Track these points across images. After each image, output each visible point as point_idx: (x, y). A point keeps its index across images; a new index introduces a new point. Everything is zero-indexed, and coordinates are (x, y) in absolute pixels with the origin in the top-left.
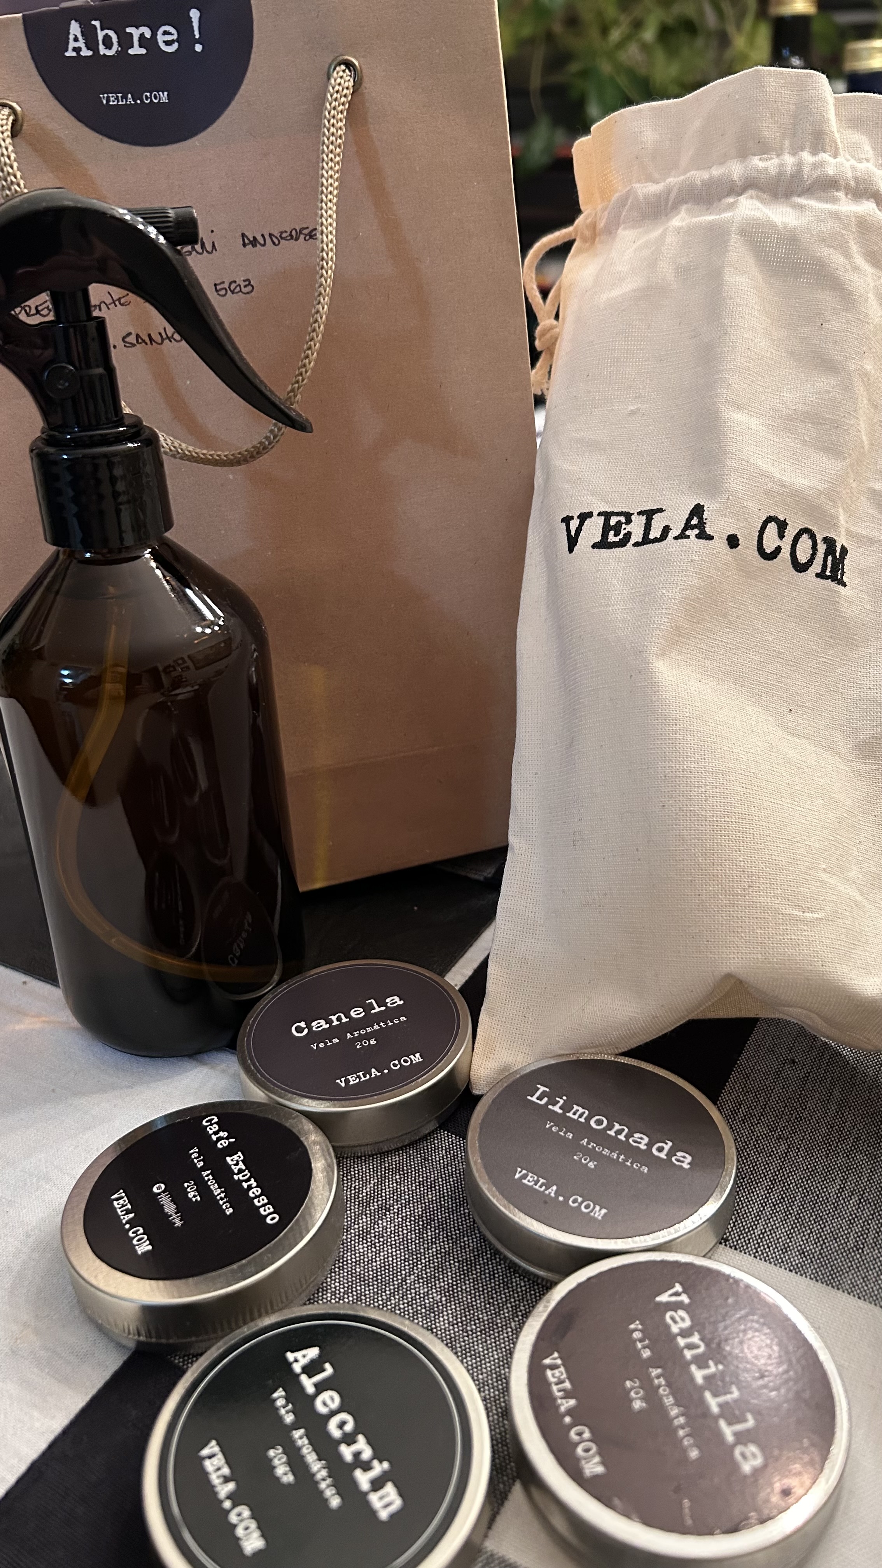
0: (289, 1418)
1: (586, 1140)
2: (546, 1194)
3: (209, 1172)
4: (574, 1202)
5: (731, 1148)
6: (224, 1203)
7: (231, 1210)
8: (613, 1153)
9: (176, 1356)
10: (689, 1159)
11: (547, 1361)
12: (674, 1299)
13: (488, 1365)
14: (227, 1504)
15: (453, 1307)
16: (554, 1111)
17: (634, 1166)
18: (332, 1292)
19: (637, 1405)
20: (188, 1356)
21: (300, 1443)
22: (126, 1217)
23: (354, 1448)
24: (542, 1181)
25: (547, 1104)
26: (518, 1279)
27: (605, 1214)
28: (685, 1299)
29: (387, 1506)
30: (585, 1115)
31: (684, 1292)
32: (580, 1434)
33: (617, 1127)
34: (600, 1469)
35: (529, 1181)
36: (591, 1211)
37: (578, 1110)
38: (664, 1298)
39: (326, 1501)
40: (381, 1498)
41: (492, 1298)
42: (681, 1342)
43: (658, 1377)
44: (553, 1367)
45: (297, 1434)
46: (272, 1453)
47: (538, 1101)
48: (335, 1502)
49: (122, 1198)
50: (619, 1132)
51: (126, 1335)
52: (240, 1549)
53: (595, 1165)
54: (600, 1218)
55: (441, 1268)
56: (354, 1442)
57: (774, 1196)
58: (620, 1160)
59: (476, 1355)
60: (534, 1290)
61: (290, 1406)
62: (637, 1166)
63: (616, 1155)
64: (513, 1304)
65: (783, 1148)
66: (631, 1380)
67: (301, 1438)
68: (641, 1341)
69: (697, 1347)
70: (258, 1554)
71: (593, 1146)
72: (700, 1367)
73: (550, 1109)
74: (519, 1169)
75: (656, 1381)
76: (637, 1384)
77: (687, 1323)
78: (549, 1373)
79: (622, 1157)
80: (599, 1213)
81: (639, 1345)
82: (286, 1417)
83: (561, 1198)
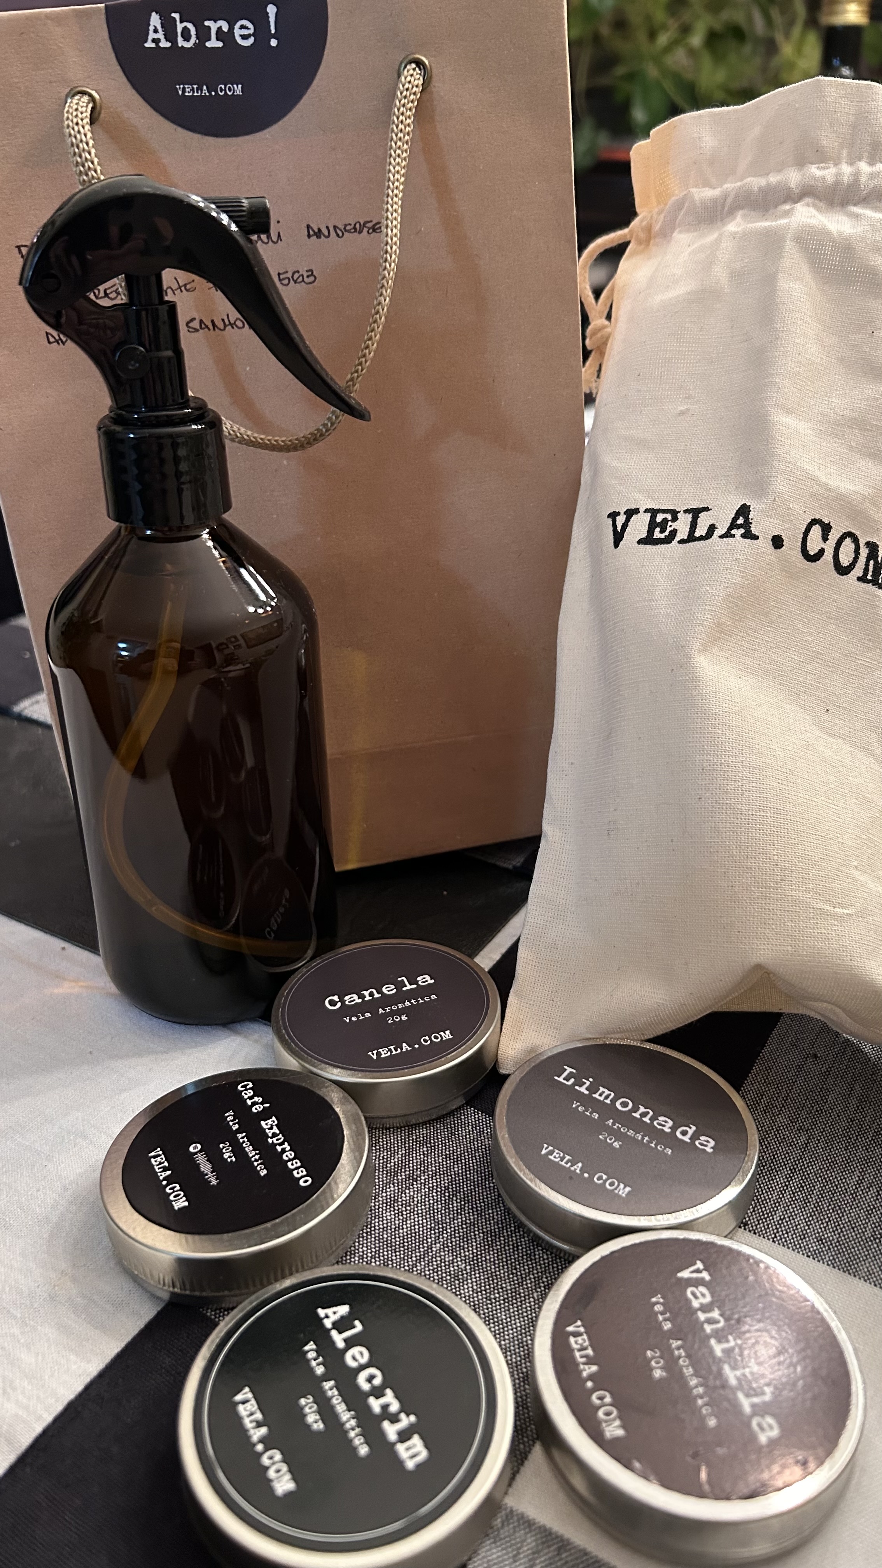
0: (320, 1370)
1: (611, 1121)
2: (572, 1171)
3: (244, 1134)
4: (599, 1179)
5: (753, 1135)
6: (258, 1165)
7: (265, 1172)
8: (638, 1135)
9: (208, 1309)
10: (712, 1143)
11: (571, 1329)
12: (695, 1275)
13: (511, 1332)
14: (260, 1447)
15: (477, 1275)
16: (580, 1091)
17: (659, 1147)
18: (360, 1256)
19: (658, 1374)
20: (220, 1309)
21: (330, 1393)
22: (163, 1174)
23: (383, 1401)
24: (568, 1157)
25: (574, 1084)
26: (541, 1252)
27: (629, 1192)
28: (706, 1276)
29: (413, 1457)
30: (611, 1097)
31: (705, 1269)
32: (601, 1398)
33: (642, 1109)
34: (620, 1432)
35: (555, 1157)
36: (616, 1189)
37: (604, 1092)
38: (685, 1274)
39: (355, 1449)
40: (408, 1449)
41: (516, 1269)
42: (702, 1316)
43: (678, 1348)
44: (576, 1334)
45: (327, 1385)
46: (303, 1401)
47: (565, 1082)
48: (364, 1450)
49: (159, 1156)
50: (644, 1115)
51: (161, 1286)
52: (271, 1490)
53: (620, 1145)
54: (624, 1195)
55: (466, 1238)
56: (383, 1395)
57: (794, 1185)
58: (645, 1141)
59: (499, 1322)
60: (557, 1263)
61: (321, 1359)
62: (661, 1147)
63: (640, 1136)
64: (536, 1275)
65: (803, 1139)
66: (652, 1350)
67: (331, 1389)
68: (662, 1313)
69: (718, 1322)
70: (289, 1495)
71: (618, 1127)
72: (719, 1341)
73: (577, 1090)
74: (546, 1146)
75: (676, 1353)
76: (658, 1354)
77: (708, 1299)
78: (572, 1340)
79: (646, 1138)
80: (623, 1191)
81: (661, 1318)
82: (317, 1369)
83: (586, 1175)
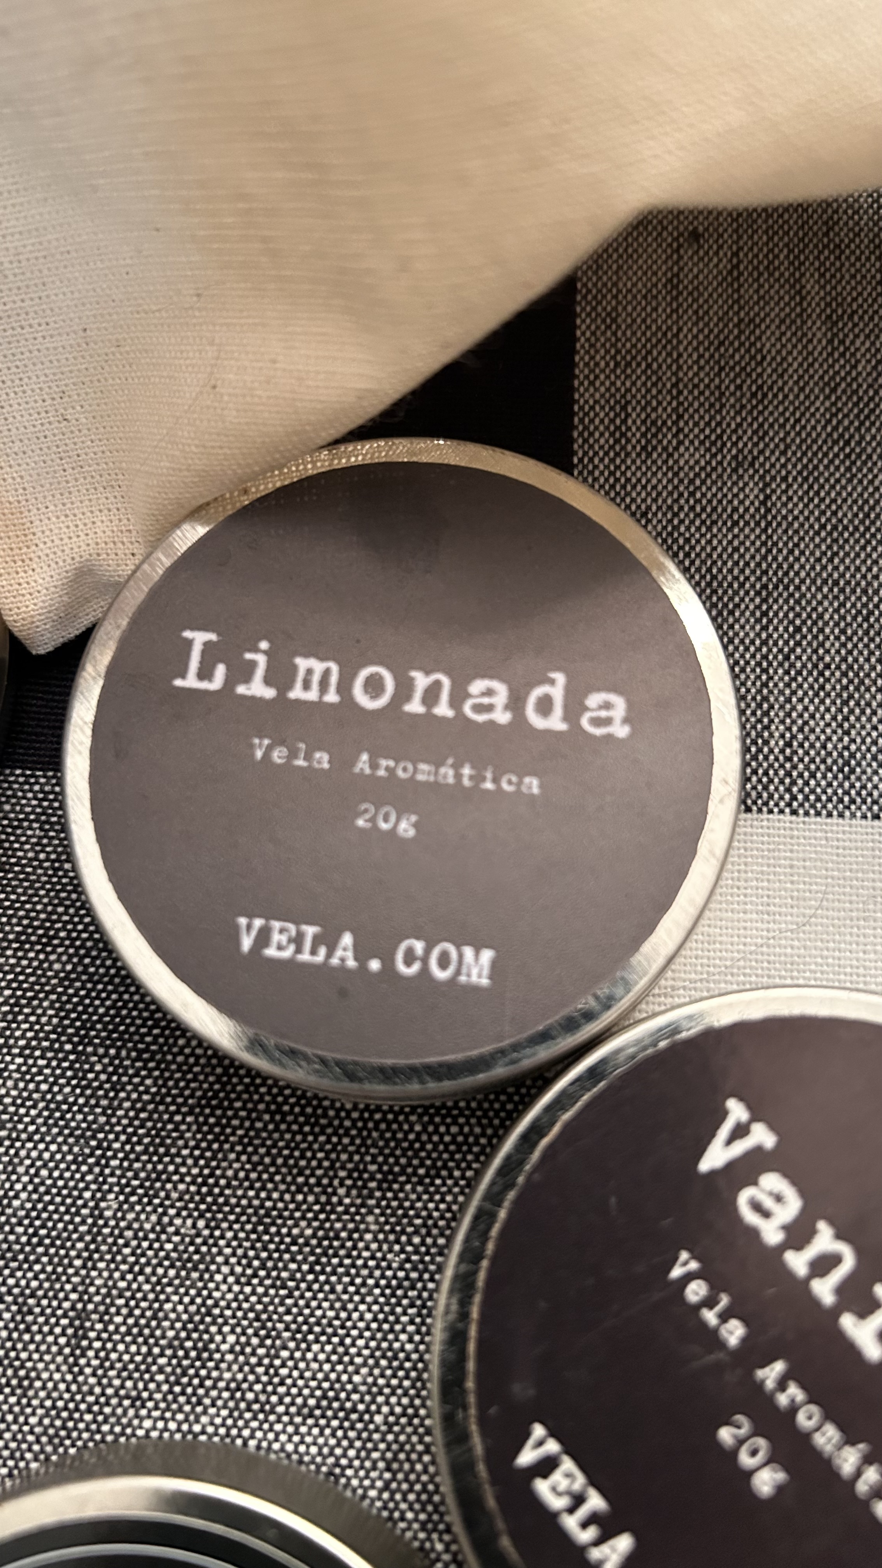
1: (365, 757)
2: (334, 969)
4: (408, 961)
8: (443, 770)
10: (620, 706)
16: (253, 698)
17: (504, 785)
19: (766, 1482)
24: (310, 931)
25: (230, 682)
27: (493, 965)
28: (763, 1136)
30: (334, 679)
31: (755, 1117)
33: (421, 681)
35: (280, 948)
36: (458, 970)
37: (309, 672)
38: (716, 1156)
43: (782, 1385)
44: (547, 1469)
47: (204, 685)
50: (431, 695)
54: (485, 981)
58: (466, 781)
63: (451, 772)
66: (727, 1423)
68: (709, 1303)
69: (837, 1260)
71: (387, 769)
72: (861, 1314)
73: (243, 697)
74: (243, 921)
75: (783, 1400)
77: (793, 1205)
78: (541, 1485)
79: (467, 771)
80: (478, 968)
81: (711, 1318)
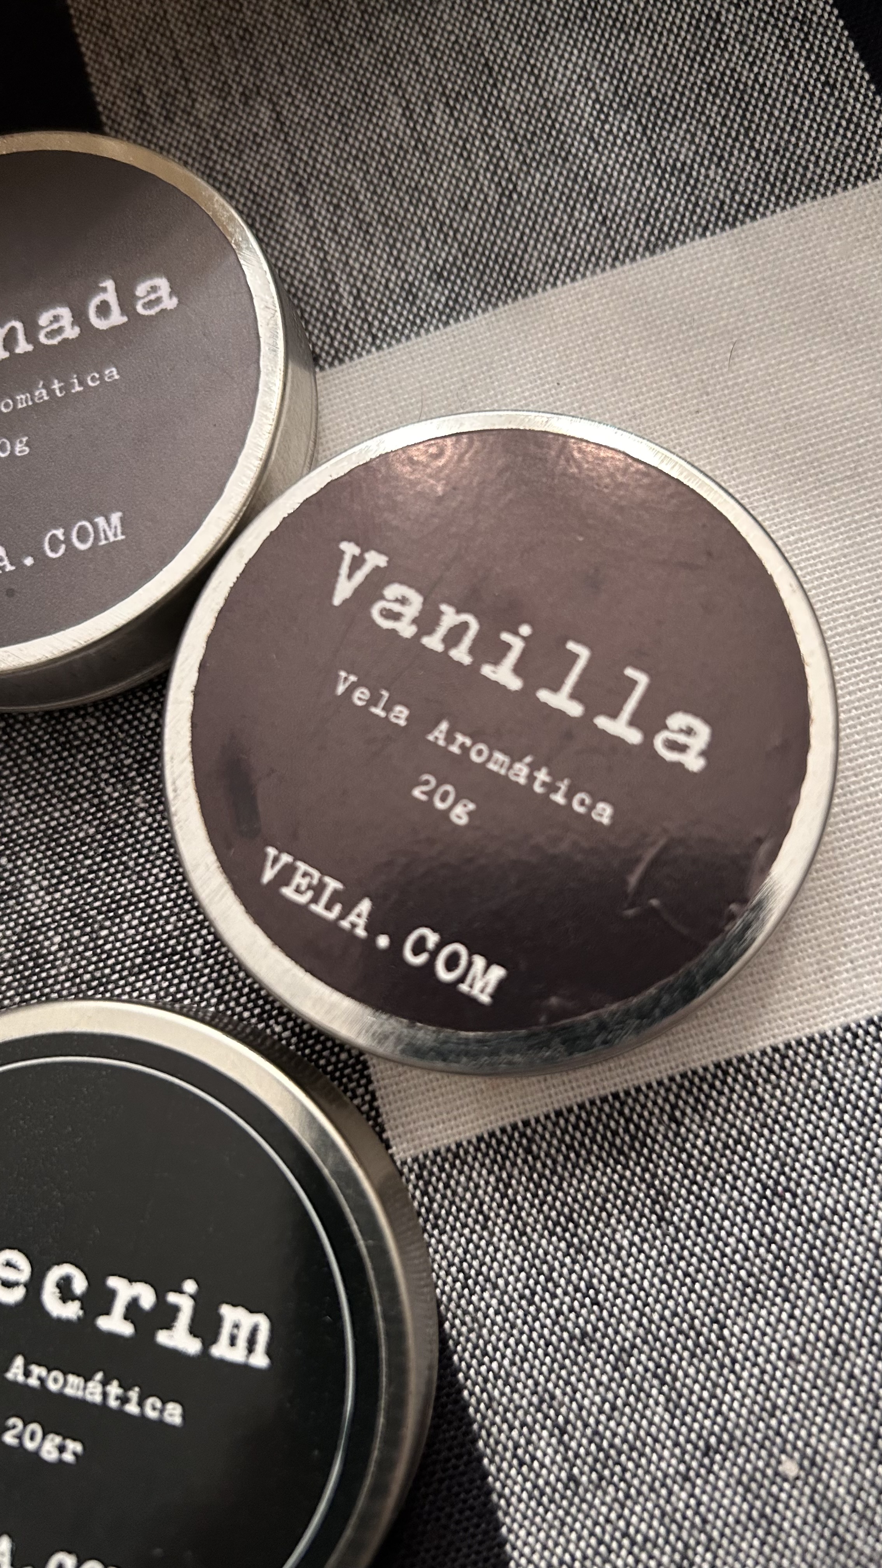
4: (54, 548)
8: (37, 393)
10: (163, 284)
11: (268, 875)
12: (360, 576)
17: (91, 384)
19: (460, 815)
21: (33, 1382)
23: (119, 1307)
27: (123, 521)
28: (375, 560)
29: (251, 1344)
32: (420, 947)
34: (497, 973)
36: (97, 538)
38: (344, 590)
39: (160, 1423)
40: (232, 1341)
42: (434, 642)
45: (15, 1373)
46: (9, 1439)
50: (10, 341)
53: (27, 444)
54: (121, 537)
56: (111, 1297)
58: (58, 394)
62: (93, 379)
63: (43, 391)
67: (27, 1374)
69: (465, 626)
72: (496, 661)
76: (433, 781)
78: (288, 892)
79: (56, 385)
81: (378, 711)
83: (29, 562)
